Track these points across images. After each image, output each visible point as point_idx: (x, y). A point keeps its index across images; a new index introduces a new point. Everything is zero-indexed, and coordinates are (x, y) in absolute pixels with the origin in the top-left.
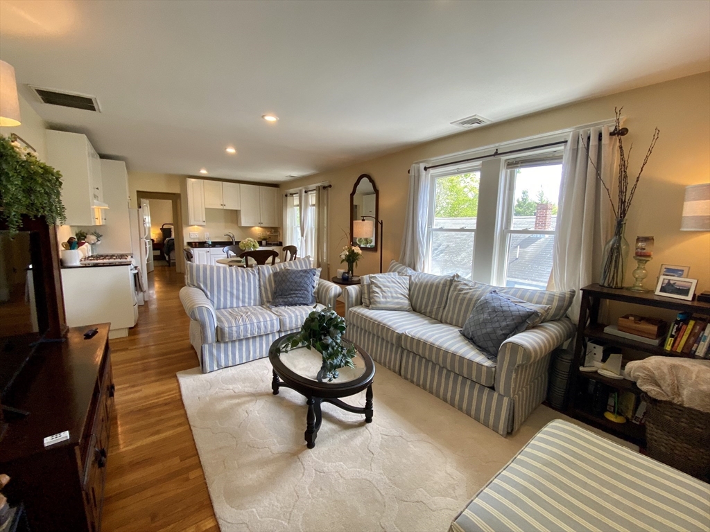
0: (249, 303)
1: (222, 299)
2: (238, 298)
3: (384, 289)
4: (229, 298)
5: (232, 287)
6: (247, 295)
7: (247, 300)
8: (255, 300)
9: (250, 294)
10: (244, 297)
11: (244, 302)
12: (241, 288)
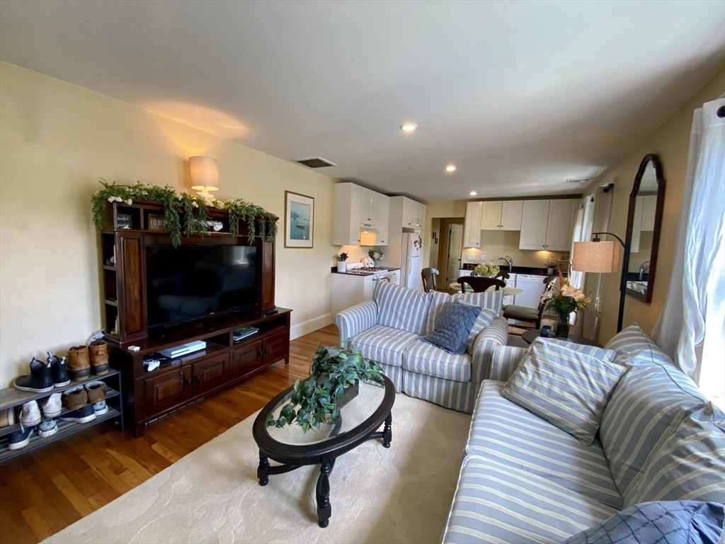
0: (410, 329)
1: (387, 317)
2: (401, 320)
3: (542, 370)
4: (393, 317)
5: (398, 308)
6: (410, 320)
7: (408, 325)
8: (417, 327)
9: (413, 319)
10: (406, 321)
11: (405, 326)
12: (406, 311)
